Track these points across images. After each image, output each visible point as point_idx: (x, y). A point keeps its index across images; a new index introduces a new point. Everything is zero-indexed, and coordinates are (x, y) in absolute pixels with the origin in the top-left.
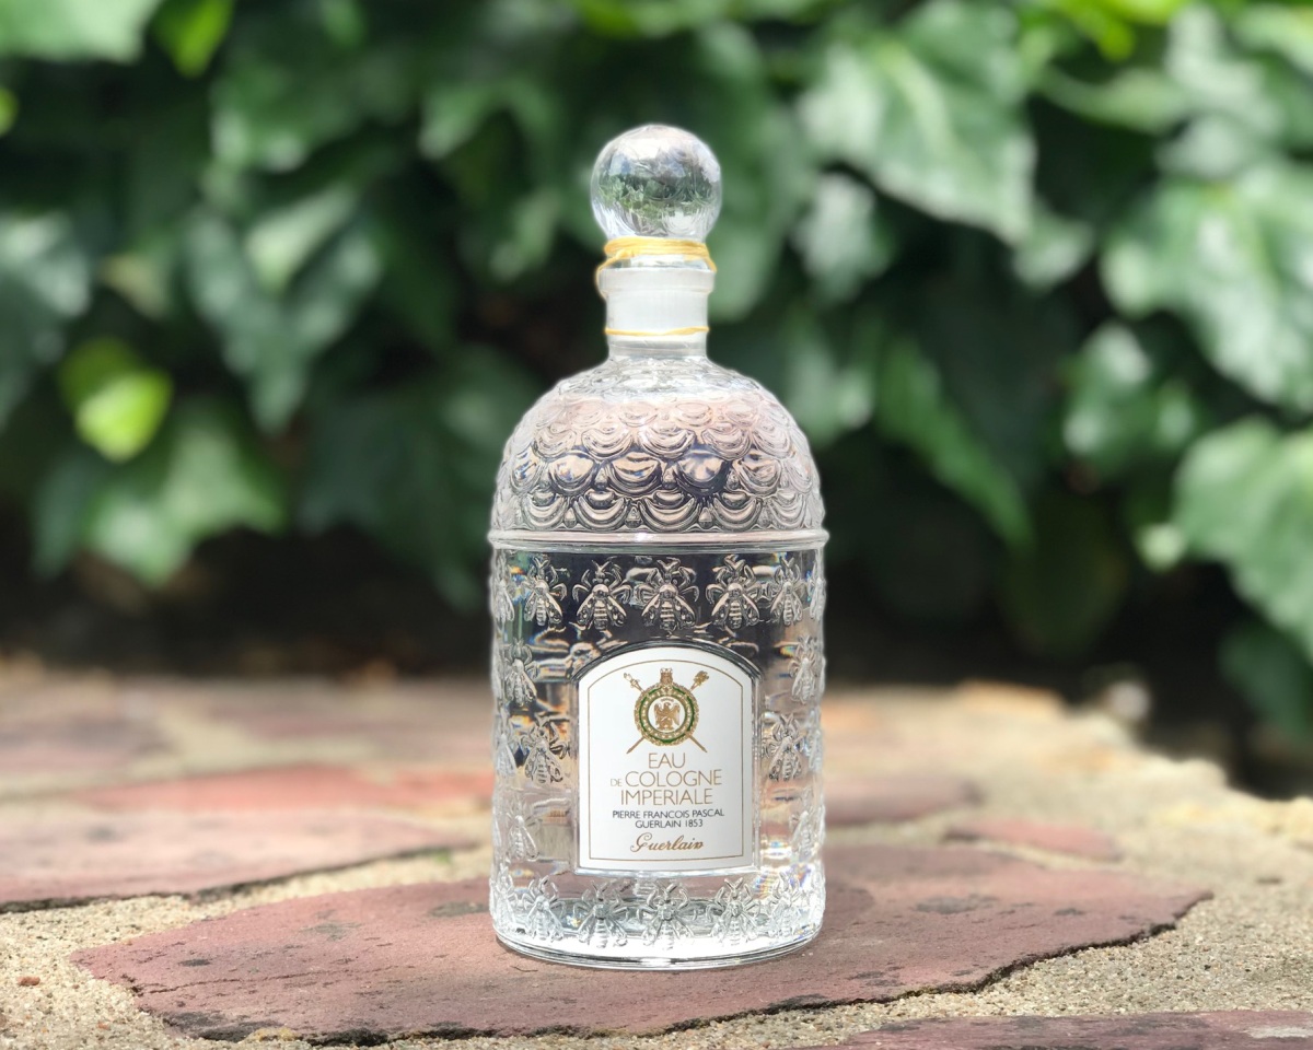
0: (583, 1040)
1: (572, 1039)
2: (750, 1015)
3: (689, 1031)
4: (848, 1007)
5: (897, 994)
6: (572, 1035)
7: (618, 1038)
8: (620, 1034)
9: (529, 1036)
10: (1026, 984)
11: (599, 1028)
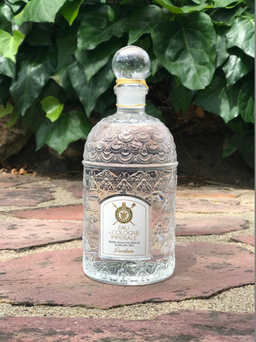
0: (86, 309)
1: (84, 309)
2: (137, 304)
3: (117, 308)
4: (167, 303)
5: (183, 299)
6: (84, 307)
7: (96, 310)
8: (97, 308)
9: (72, 307)
10: (224, 297)
11: (91, 306)
